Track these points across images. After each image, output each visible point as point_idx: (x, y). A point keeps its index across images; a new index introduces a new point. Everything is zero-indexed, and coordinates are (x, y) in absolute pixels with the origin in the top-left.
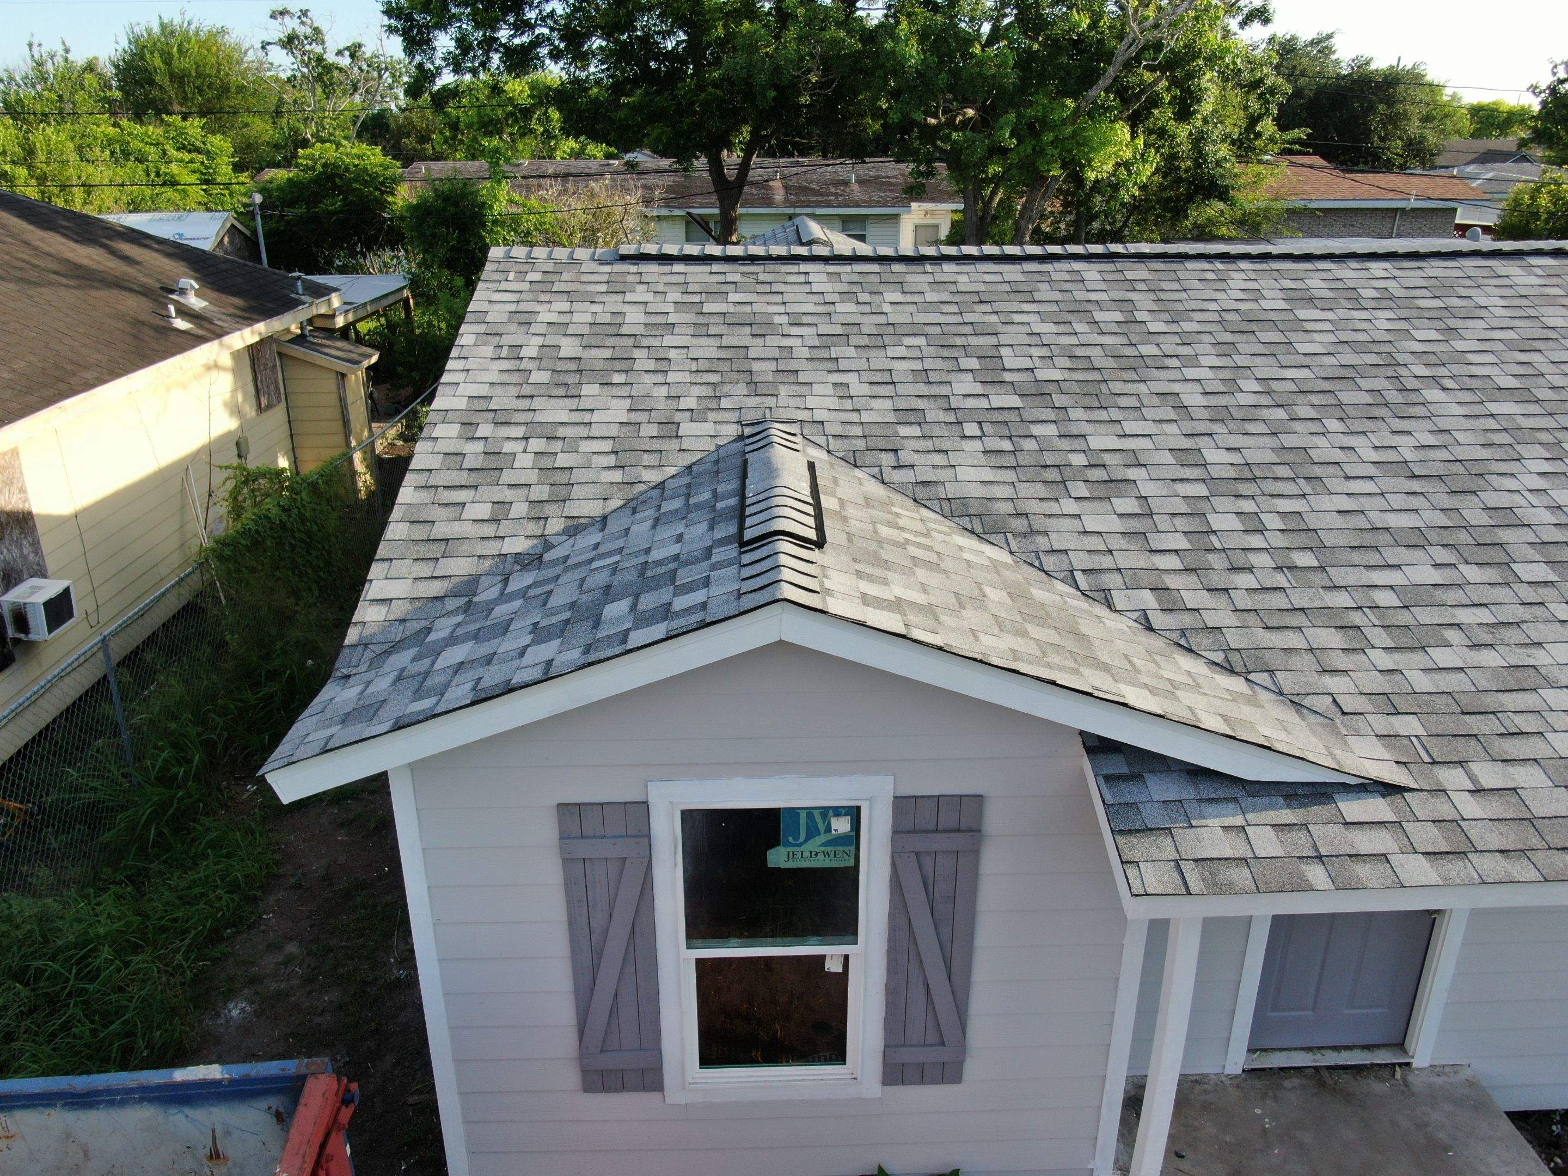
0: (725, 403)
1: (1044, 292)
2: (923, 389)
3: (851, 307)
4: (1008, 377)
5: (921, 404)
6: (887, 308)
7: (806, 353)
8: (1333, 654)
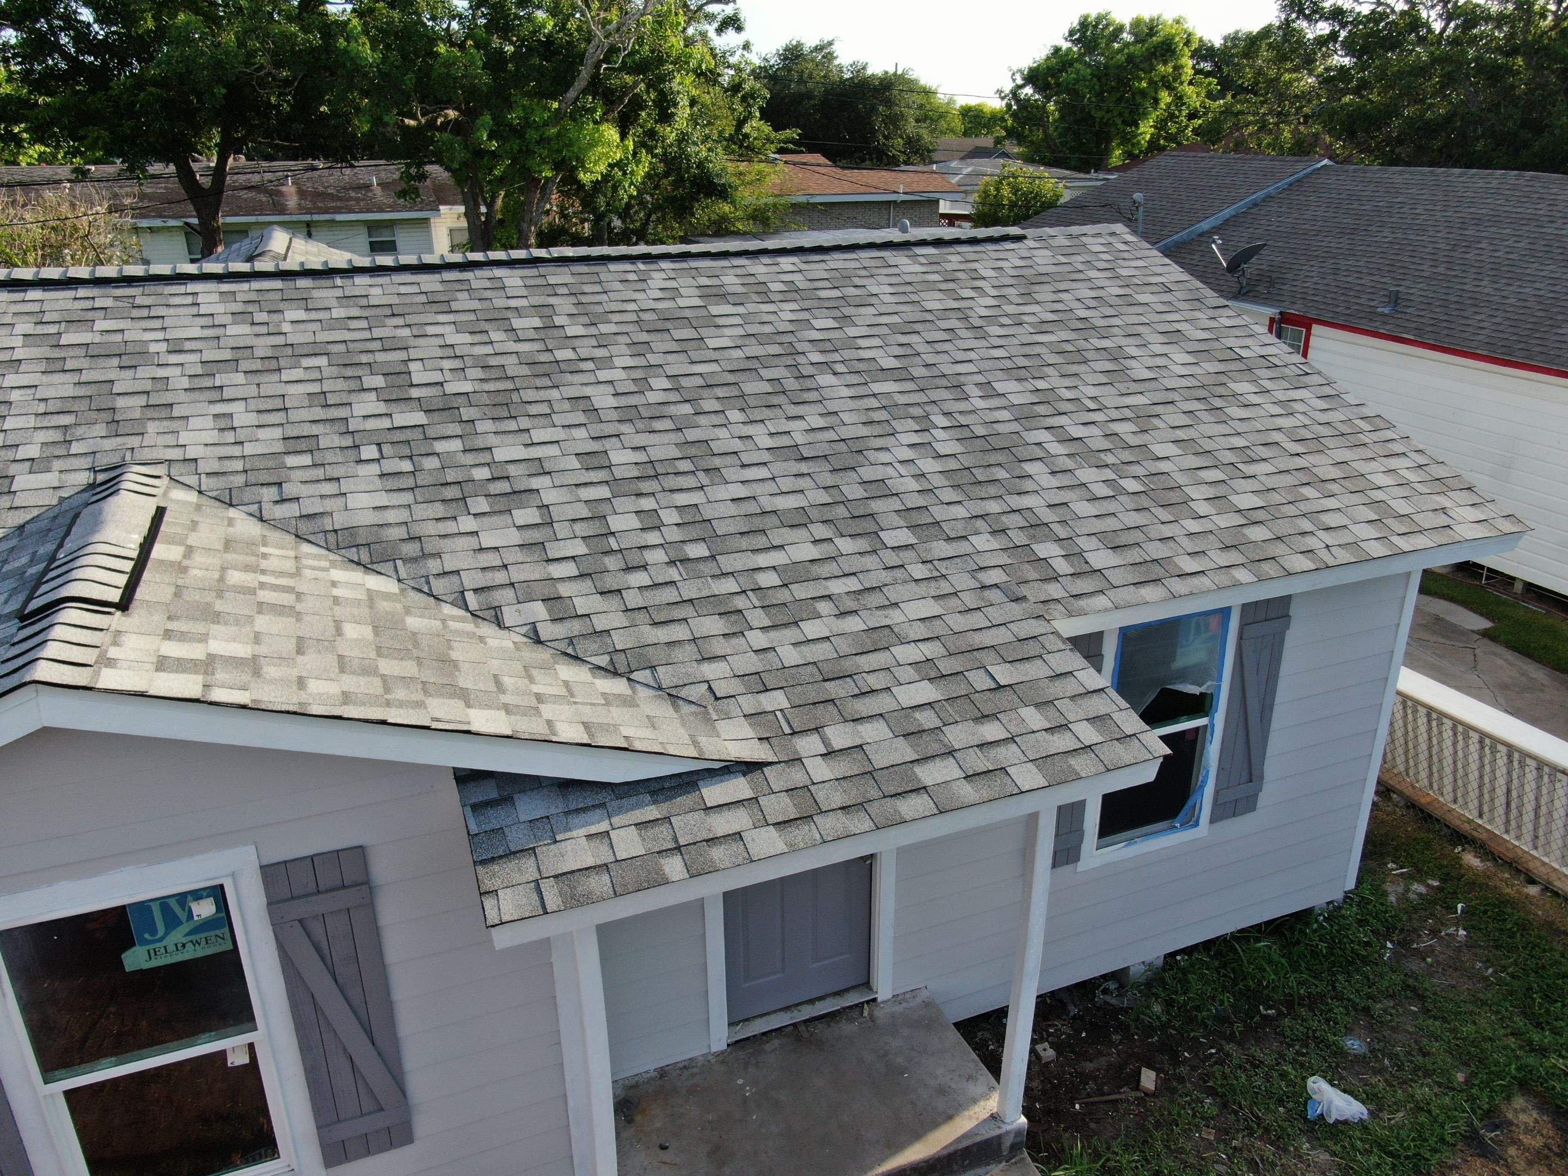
0: (76, 448)
1: (463, 301)
2: (319, 413)
3: (245, 329)
4: (415, 393)
5: (315, 429)
6: (286, 328)
7: (185, 382)
8: (714, 640)
